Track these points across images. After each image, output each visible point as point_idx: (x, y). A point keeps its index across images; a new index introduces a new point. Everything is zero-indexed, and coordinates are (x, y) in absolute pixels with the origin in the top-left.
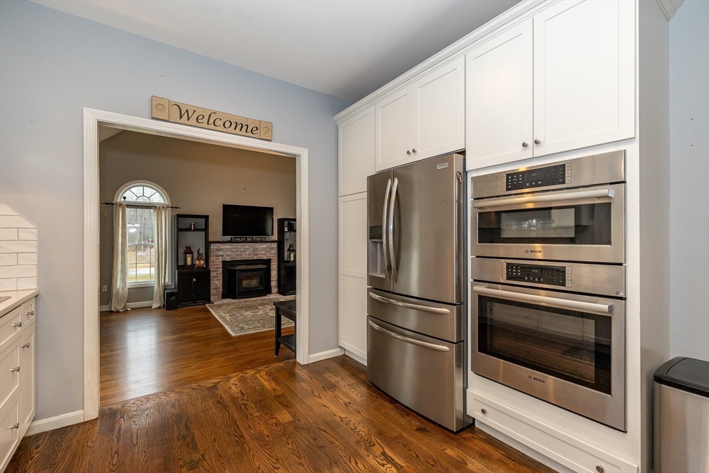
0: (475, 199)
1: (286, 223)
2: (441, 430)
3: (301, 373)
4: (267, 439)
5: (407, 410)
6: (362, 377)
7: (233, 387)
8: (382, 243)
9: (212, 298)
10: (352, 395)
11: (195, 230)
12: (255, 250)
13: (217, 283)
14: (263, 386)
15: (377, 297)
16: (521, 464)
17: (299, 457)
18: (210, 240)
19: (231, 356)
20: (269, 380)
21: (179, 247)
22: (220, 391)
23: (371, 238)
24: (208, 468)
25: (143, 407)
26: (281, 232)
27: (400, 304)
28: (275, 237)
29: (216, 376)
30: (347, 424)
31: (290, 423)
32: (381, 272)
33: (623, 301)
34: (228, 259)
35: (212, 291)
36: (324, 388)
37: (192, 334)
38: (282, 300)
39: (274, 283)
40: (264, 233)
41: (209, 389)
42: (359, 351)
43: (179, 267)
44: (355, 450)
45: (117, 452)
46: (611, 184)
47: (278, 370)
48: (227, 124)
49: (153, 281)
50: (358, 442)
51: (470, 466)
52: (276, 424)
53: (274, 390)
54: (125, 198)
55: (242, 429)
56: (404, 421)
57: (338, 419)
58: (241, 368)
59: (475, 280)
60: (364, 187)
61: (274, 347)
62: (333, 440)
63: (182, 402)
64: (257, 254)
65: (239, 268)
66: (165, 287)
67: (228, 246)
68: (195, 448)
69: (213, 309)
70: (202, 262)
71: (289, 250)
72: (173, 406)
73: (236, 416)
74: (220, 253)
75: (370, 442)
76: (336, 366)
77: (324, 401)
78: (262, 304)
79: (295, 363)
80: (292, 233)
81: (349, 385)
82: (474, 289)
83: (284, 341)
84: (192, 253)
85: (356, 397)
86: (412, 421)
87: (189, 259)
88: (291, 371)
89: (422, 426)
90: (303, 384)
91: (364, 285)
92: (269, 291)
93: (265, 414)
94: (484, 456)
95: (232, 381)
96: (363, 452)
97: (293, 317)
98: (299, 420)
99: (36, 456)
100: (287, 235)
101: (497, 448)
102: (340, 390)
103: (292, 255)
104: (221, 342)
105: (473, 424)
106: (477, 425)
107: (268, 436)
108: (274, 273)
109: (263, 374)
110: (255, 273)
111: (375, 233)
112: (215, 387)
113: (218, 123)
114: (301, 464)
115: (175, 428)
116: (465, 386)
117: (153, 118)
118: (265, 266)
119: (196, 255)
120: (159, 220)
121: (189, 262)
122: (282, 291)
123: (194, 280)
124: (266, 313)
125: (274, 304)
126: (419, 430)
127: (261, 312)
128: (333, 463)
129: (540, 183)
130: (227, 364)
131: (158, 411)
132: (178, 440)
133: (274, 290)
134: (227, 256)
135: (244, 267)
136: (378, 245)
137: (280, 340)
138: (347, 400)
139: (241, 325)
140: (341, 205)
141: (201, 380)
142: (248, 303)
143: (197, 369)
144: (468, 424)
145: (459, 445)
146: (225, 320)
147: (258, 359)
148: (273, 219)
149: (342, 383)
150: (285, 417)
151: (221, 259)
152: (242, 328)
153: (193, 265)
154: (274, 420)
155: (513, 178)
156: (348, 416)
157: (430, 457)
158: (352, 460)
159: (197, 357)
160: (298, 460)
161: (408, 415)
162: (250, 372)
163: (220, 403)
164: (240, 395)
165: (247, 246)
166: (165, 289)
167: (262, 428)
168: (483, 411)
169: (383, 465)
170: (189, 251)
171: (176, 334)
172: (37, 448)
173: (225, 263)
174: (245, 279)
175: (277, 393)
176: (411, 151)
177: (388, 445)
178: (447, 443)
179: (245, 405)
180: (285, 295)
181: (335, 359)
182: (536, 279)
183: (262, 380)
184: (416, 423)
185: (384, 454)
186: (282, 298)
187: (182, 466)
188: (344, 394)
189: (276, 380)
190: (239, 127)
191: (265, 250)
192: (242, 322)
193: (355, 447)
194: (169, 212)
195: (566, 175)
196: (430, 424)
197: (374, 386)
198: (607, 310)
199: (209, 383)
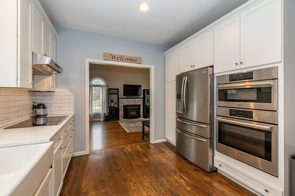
0: (217, 84)
1: (146, 91)
2: (204, 171)
3: (151, 146)
4: (140, 166)
5: (191, 163)
6: (174, 150)
7: (129, 149)
8: (181, 100)
9: (120, 119)
10: (170, 155)
11: (114, 94)
12: (135, 101)
13: (121, 113)
14: (138, 150)
15: (179, 120)
16: (235, 186)
17: (151, 173)
18: (119, 98)
19: (127, 139)
20: (140, 148)
21: (109, 100)
22: (124, 150)
23: (178, 98)
24: (122, 172)
25: (101, 152)
26: (144, 95)
27: (189, 123)
28: (142, 96)
29: (122, 145)
30: (168, 165)
31: (148, 162)
32: (181, 111)
33: (277, 126)
34: (125, 104)
35: (120, 116)
36: (160, 152)
37: (114, 131)
38: (144, 120)
39: (141, 114)
40: (137, 95)
41: (121, 149)
42: (173, 140)
43: (109, 107)
44: (170, 173)
45: (96, 164)
46: (272, 79)
47: (143, 145)
48: (127, 59)
49: (101, 112)
50: (171, 171)
51: (213, 184)
52: (143, 162)
53: (142, 151)
54: (92, 83)
55: (132, 162)
56: (189, 166)
57: (165, 163)
58: (131, 143)
59: (217, 115)
60: (175, 79)
61: (142, 137)
62: (162, 169)
63: (113, 152)
64: (135, 103)
65: (129, 108)
66: (105, 114)
67: (125, 100)
68: (118, 166)
69: (120, 122)
70: (117, 105)
71: (147, 101)
72: (110, 153)
73: (130, 158)
74: (123, 102)
75: (176, 172)
76: (165, 145)
77: (159, 156)
78: (137, 122)
79: (149, 143)
80: (148, 95)
81: (169, 152)
82: (217, 119)
83: (145, 135)
84: (113, 102)
85: (171, 156)
86: (192, 167)
87: (112, 104)
88: (148, 145)
89: (196, 169)
90: (152, 150)
91: (174, 116)
92: (139, 117)
93: (139, 158)
94: (220, 182)
95: (128, 147)
96: (173, 174)
97: (149, 126)
98: (151, 162)
99: (75, 162)
100: (146, 96)
101: (226, 180)
102: (165, 153)
103: (148, 103)
104: (124, 134)
105: (217, 170)
106: (218, 171)
107: (140, 165)
108: (141, 110)
109: (138, 146)
110: (134, 110)
111: (179, 96)
112: (123, 148)
113: (124, 59)
114: (151, 175)
115: (112, 160)
116: (213, 155)
117: (104, 60)
118: (138, 107)
119: (114, 103)
120: (103, 91)
121: (112, 106)
122: (144, 117)
123: (114, 112)
124: (139, 125)
125: (142, 121)
126: (195, 170)
127: (137, 124)
128: (162, 176)
129: (243, 78)
130: (126, 142)
131: (106, 154)
132: (113, 163)
133: (142, 116)
134: (125, 103)
135: (131, 107)
136: (180, 101)
137: (144, 135)
138: (168, 157)
139: (130, 129)
140: (166, 86)
141: (118, 146)
142: (132, 121)
143: (116, 142)
144: (214, 170)
145: (210, 177)
146: (125, 127)
147: (136, 141)
148: (141, 90)
149: (166, 151)
150: (146, 160)
151: (123, 104)
152: (131, 130)
153: (114, 106)
154: (142, 161)
155: (232, 77)
156: (168, 162)
157: (198, 179)
158: (169, 176)
159: (116, 139)
160: (151, 174)
161: (191, 164)
162: (134, 145)
163: (125, 153)
164: (131, 152)
165: (132, 100)
166: (104, 115)
167: (139, 163)
168: (220, 165)
169: (180, 179)
170: (112, 101)
171: (109, 130)
172: (75, 160)
173: (124, 106)
174: (131, 112)
175: (143, 152)
176: (192, 66)
177: (182, 173)
178: (205, 175)
179: (133, 155)
180: (145, 118)
181: (164, 143)
182: (241, 116)
183: (138, 148)
184: (193, 168)
185: (180, 176)
186: (145, 120)
187: (114, 171)
188: (167, 155)
189: (142, 148)
190: (131, 60)
191: (138, 101)
192: (130, 128)
193: (170, 172)
194: (106, 88)
195: (253, 76)
196: (199, 168)
197: (178, 153)
198: (269, 129)
199: (121, 147)
